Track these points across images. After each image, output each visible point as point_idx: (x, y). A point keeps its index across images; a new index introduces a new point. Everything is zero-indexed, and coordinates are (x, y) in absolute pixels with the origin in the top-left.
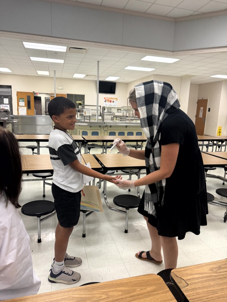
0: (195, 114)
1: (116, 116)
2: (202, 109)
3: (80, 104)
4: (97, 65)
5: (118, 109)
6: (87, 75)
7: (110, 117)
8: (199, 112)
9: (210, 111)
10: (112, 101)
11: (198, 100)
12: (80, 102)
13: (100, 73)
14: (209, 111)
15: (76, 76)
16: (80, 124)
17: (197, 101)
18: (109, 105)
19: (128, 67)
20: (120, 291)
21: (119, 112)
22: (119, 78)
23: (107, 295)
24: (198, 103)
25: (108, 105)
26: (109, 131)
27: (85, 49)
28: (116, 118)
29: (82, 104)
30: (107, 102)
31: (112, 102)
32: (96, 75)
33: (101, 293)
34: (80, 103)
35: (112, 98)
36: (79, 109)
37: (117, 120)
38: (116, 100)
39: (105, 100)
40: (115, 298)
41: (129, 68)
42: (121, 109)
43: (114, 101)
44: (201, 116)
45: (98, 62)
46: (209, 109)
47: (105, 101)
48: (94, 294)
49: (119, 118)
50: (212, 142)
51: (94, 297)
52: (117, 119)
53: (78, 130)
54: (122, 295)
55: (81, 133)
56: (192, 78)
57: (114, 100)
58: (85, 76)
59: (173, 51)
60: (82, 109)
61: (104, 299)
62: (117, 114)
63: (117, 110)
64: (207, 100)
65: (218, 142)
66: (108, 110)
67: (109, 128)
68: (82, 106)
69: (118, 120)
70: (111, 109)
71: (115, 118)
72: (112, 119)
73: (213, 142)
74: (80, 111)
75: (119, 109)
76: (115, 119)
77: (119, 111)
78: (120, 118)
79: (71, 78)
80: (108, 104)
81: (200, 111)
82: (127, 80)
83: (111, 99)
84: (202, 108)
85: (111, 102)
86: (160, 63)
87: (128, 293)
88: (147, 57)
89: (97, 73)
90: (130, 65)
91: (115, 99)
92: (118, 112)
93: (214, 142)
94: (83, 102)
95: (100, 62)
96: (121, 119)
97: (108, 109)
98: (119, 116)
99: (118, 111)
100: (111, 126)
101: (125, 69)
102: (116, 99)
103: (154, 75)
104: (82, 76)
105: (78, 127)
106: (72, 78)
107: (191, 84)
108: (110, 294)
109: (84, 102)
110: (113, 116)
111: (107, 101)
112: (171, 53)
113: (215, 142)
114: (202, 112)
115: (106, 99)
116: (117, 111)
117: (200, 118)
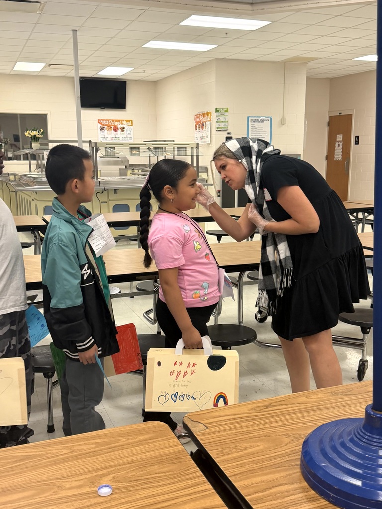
0: (325, 153)
1: (131, 165)
2: (341, 139)
3: (35, 139)
4: (72, 40)
5: (131, 148)
6: (50, 65)
7: (116, 168)
8: (335, 146)
9: (358, 144)
10: (119, 127)
11: (331, 118)
12: (35, 133)
13: (80, 58)
14: (357, 142)
15: (22, 67)
16: (36, 188)
17: (327, 120)
18: (112, 138)
19: (152, 42)
20: (92, 444)
21: (134, 155)
22: (130, 69)
23: (70, 449)
24: (329, 124)
25: (109, 139)
26: (112, 204)
27: (37, 2)
28: (133, 169)
29: (42, 138)
30: (106, 131)
31: (120, 130)
32: (72, 62)
33: (60, 448)
34: (35, 136)
35: (118, 121)
36: (32, 150)
37: (135, 175)
38: (129, 124)
39: (100, 125)
40: (83, 452)
41: (153, 44)
42: (139, 148)
43: (124, 128)
44: (338, 156)
45: (75, 31)
46: (357, 137)
47: (102, 129)
48: (49, 450)
49: (140, 171)
50: (353, 216)
51: (49, 453)
52: (136, 172)
53: (33, 204)
54: (95, 448)
55: (41, 211)
56: (311, 64)
57: (123, 126)
58: (45, 67)
59: (252, 4)
60: (41, 151)
61: (64, 454)
62: (133, 160)
63: (129, 150)
64: (349, 117)
65: (366, 214)
66: (106, 150)
67: (113, 196)
68: (41, 144)
69: (138, 175)
70: (114, 148)
71: (131, 172)
72: (123, 173)
73: (355, 214)
74: (37, 157)
75: (135, 148)
76: (129, 172)
77: (134, 152)
78: (143, 171)
79: (8, 72)
80: (110, 136)
81: (337, 145)
82: (152, 72)
83: (116, 124)
84: (340, 137)
85: (116, 129)
86: (226, 32)
87: (105, 445)
88: (193, 17)
89: (72, 57)
90: (155, 38)
91: (127, 121)
92: (132, 155)
93: (357, 215)
94: (42, 134)
95: (78, 33)
96: (143, 173)
97: (106, 148)
98: (139, 165)
99: (131, 151)
100: (116, 191)
101: (144, 46)
102: (129, 121)
103: (216, 59)
104: (36, 67)
105: (34, 196)
106: (12, 73)
107: (309, 79)
108: (75, 448)
109: (45, 133)
110: (124, 167)
111: (106, 127)
112: (248, 7)
113: (360, 215)
114: (341, 146)
115: (104, 123)
116: (128, 153)
117: (338, 161)
